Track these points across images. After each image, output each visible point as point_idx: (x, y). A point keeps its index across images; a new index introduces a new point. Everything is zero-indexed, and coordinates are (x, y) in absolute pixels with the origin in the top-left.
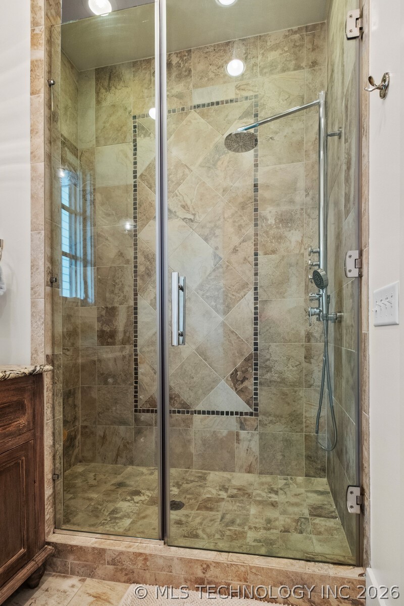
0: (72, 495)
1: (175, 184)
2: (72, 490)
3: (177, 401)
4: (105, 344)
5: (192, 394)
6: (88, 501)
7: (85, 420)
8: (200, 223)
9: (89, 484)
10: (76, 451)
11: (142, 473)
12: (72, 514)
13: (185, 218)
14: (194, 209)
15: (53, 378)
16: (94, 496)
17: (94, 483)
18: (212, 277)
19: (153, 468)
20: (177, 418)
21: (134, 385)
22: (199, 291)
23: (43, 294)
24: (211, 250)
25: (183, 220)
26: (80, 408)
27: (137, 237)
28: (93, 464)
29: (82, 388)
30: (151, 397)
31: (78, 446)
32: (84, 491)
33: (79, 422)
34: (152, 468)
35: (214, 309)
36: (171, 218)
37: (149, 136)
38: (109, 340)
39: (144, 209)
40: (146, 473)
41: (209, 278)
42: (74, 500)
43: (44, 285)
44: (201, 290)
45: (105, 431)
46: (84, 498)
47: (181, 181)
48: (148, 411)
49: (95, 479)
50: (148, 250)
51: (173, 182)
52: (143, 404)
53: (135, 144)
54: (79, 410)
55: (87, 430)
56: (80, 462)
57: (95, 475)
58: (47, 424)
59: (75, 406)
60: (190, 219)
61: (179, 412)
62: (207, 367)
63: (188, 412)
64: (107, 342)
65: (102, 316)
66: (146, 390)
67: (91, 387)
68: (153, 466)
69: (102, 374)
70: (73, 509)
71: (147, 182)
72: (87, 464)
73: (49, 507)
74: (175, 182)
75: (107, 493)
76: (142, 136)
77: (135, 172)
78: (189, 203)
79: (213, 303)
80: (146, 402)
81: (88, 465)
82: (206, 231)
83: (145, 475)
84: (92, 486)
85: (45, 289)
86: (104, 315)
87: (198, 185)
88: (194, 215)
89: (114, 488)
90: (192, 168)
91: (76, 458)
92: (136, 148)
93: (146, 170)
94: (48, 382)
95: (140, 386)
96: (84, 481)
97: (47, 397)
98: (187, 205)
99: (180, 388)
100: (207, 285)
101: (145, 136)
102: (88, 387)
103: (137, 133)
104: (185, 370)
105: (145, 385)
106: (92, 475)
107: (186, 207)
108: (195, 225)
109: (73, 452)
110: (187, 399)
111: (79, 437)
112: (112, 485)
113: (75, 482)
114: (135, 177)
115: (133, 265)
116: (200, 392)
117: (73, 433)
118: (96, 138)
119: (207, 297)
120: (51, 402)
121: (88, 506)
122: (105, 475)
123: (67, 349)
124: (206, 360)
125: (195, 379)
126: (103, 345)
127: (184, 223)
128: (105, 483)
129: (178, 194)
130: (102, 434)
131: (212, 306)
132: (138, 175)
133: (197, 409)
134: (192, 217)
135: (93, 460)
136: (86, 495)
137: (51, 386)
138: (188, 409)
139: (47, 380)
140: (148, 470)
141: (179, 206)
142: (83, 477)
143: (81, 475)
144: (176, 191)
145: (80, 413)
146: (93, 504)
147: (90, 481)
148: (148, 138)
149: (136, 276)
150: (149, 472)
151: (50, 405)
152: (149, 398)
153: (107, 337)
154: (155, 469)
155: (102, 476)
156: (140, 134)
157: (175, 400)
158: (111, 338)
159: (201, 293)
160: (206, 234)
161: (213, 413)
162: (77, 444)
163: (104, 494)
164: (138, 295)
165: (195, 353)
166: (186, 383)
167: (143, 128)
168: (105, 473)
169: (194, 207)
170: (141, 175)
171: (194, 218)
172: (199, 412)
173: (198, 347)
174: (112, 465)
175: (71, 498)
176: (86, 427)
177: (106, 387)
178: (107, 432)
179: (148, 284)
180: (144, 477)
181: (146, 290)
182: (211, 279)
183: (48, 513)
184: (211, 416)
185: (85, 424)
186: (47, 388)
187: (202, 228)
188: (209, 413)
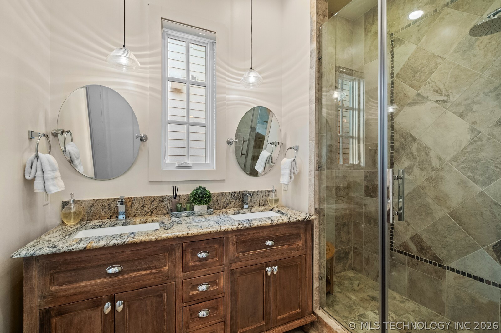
0: (340, 290)
1: (427, 75)
2: (341, 287)
3: (428, 253)
4: (369, 196)
5: (445, 252)
6: (348, 299)
7: (356, 243)
8: (454, 102)
9: (353, 287)
10: (349, 262)
11: (395, 298)
12: (336, 302)
13: (438, 101)
14: (447, 91)
15: (319, 221)
16: (354, 298)
17: (357, 288)
18: (468, 150)
19: (406, 298)
20: (429, 267)
21: (391, 229)
22: (453, 162)
23: (314, 175)
24: (468, 125)
25: (435, 102)
26: (353, 235)
27: (393, 121)
28: (360, 275)
29: (354, 222)
30: (405, 242)
31: (351, 259)
32: (348, 291)
33: (352, 243)
34: (404, 297)
35: (471, 179)
36: (423, 102)
37: (404, 43)
38: (372, 194)
39: (400, 99)
40: (398, 299)
41: (465, 150)
42: (340, 294)
43: (314, 170)
44: (456, 162)
45: (369, 256)
46: (347, 296)
47: (434, 71)
48: (402, 253)
49: (358, 286)
50: (403, 129)
51: (425, 73)
52: (398, 246)
53: (392, 53)
54: (352, 236)
55: (357, 250)
56: (353, 270)
57: (359, 283)
58: (315, 246)
59: (349, 233)
60: (444, 100)
61: (430, 262)
62: (462, 231)
63: (440, 266)
64: (371, 195)
65: (367, 177)
66: (400, 236)
67: (359, 223)
68: (406, 297)
69: (367, 216)
70: (338, 300)
71: (402, 79)
72: (356, 272)
73: (317, 293)
74: (428, 72)
75: (362, 300)
76: (398, 45)
77: (392, 74)
78: (441, 87)
79: (470, 174)
80: (400, 245)
81: (357, 274)
82: (461, 109)
83: (397, 301)
84: (354, 290)
85: (315, 172)
86: (369, 176)
87: (451, 70)
88: (448, 96)
89: (368, 298)
90: (445, 56)
91: (350, 266)
92: (393, 57)
93: (401, 70)
94: (316, 224)
95: (395, 232)
96: (351, 284)
97: (316, 232)
98: (439, 89)
99: (432, 243)
100: (462, 157)
101: (400, 45)
102: (358, 222)
103: (394, 45)
104: (437, 229)
105: (400, 233)
106: (357, 282)
107: (439, 91)
108: (449, 105)
109: (347, 262)
110: (440, 254)
111: (352, 253)
112: (369, 296)
113: (344, 282)
114: (392, 77)
115: (390, 142)
116: (454, 252)
117: (347, 250)
118: (364, 59)
119: (463, 168)
120: (318, 234)
121: (347, 303)
122: (365, 287)
123: (343, 197)
124: (461, 225)
125: (448, 239)
126: (368, 197)
127: (437, 105)
128: (364, 292)
129: (431, 81)
130: (367, 257)
131: (469, 177)
132: (395, 75)
133: (451, 265)
134: (445, 98)
135: (360, 272)
136: (349, 294)
137: (318, 226)
138: (440, 263)
139: (316, 223)
140: (401, 298)
141: (432, 91)
142: (351, 281)
143: (350, 279)
144: (429, 80)
145: (352, 238)
146: (350, 303)
147: (354, 286)
148: (402, 46)
149: (392, 150)
150: (401, 300)
151: (317, 237)
152: (403, 243)
153: (370, 191)
154: (406, 299)
155: (363, 286)
156: (396, 45)
157: (427, 251)
158: (373, 193)
159: (456, 164)
160: (461, 111)
161: (469, 275)
162: (350, 258)
163: (360, 300)
164: (394, 163)
165: (447, 216)
166: (438, 240)
167: (399, 40)
168: (366, 284)
169: (448, 89)
170: (398, 74)
171: (447, 99)
172: (453, 270)
173: (452, 212)
174: (373, 281)
175: (339, 292)
176: (356, 248)
177: (370, 226)
178: (370, 257)
179: (403, 155)
180: (395, 302)
181: (401, 160)
182: (467, 152)
183: (316, 296)
184: (466, 278)
185: (356, 246)
186: (316, 227)
187: (457, 106)
188: (464, 274)
